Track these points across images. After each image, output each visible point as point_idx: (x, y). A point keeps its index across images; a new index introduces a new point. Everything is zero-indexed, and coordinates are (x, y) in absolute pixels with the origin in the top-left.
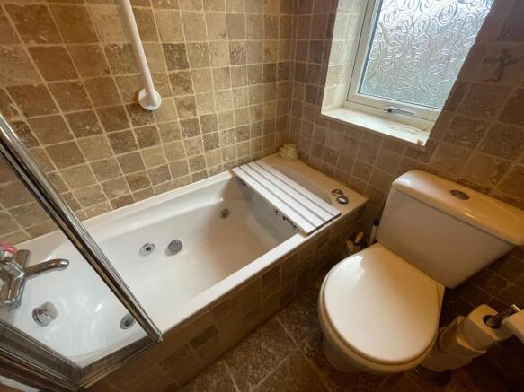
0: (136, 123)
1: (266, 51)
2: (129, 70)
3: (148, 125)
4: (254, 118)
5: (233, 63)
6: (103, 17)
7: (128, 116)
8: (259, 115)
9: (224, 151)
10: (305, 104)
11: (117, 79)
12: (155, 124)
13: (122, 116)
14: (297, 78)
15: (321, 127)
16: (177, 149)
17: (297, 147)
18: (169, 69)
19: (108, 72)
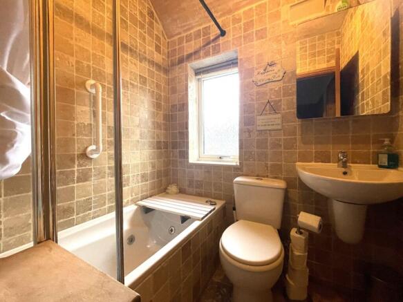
0: (80, 165)
1: (157, 135)
2: (86, 135)
3: (87, 167)
4: (150, 168)
5: (140, 138)
6: (82, 111)
7: (76, 160)
8: (153, 167)
9: (132, 188)
10: (179, 160)
11: (78, 139)
12: (92, 167)
13: (72, 160)
14: (173, 148)
15: (190, 170)
16: (102, 185)
17: (177, 185)
18: (108, 137)
19: (74, 135)
